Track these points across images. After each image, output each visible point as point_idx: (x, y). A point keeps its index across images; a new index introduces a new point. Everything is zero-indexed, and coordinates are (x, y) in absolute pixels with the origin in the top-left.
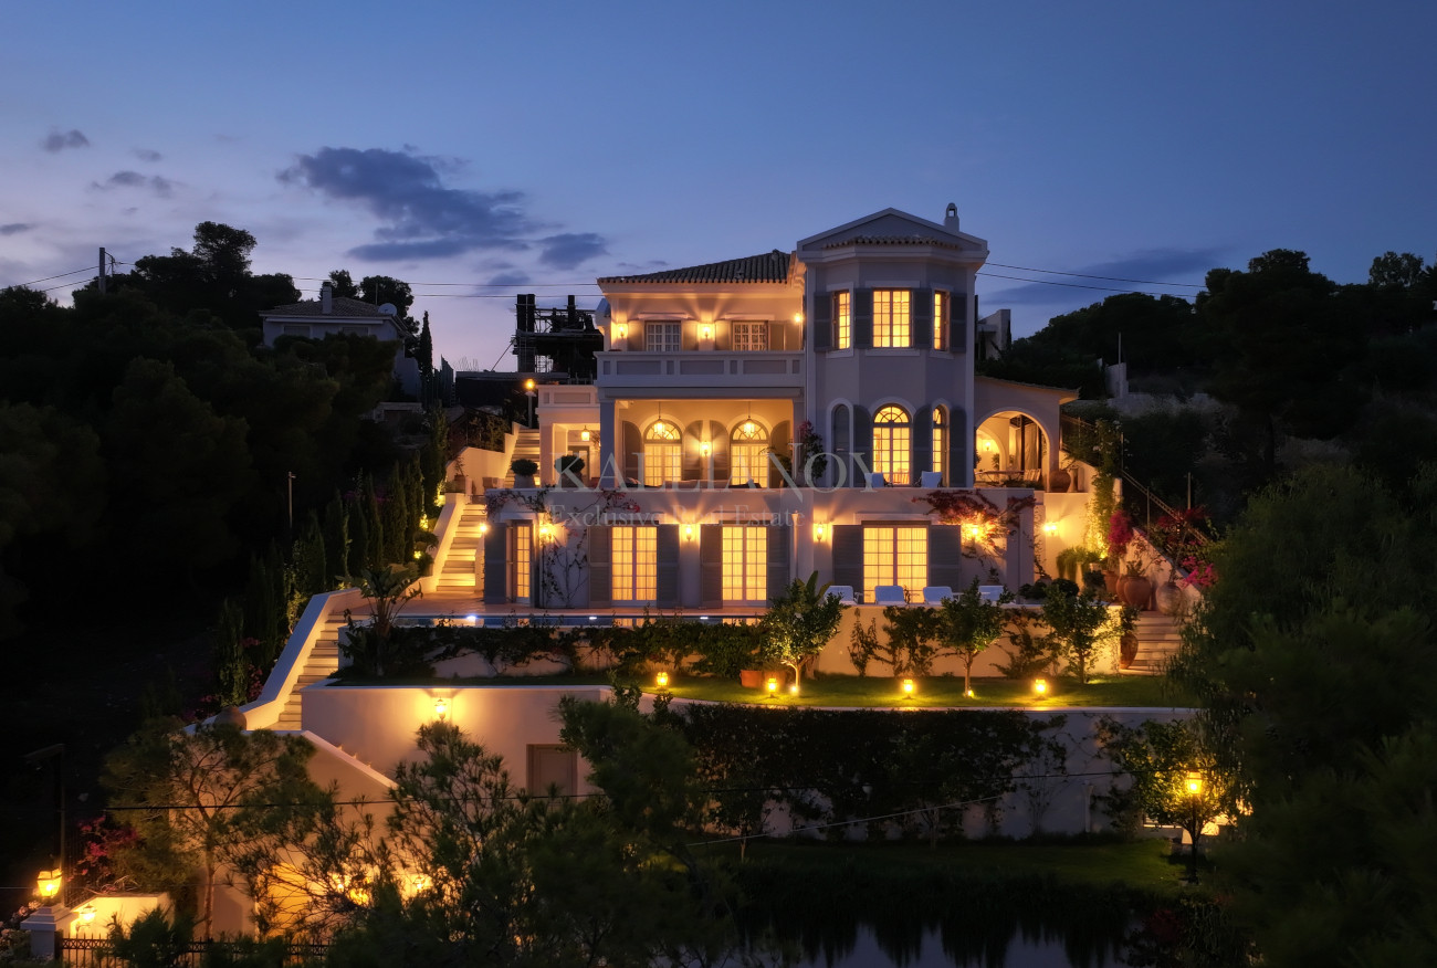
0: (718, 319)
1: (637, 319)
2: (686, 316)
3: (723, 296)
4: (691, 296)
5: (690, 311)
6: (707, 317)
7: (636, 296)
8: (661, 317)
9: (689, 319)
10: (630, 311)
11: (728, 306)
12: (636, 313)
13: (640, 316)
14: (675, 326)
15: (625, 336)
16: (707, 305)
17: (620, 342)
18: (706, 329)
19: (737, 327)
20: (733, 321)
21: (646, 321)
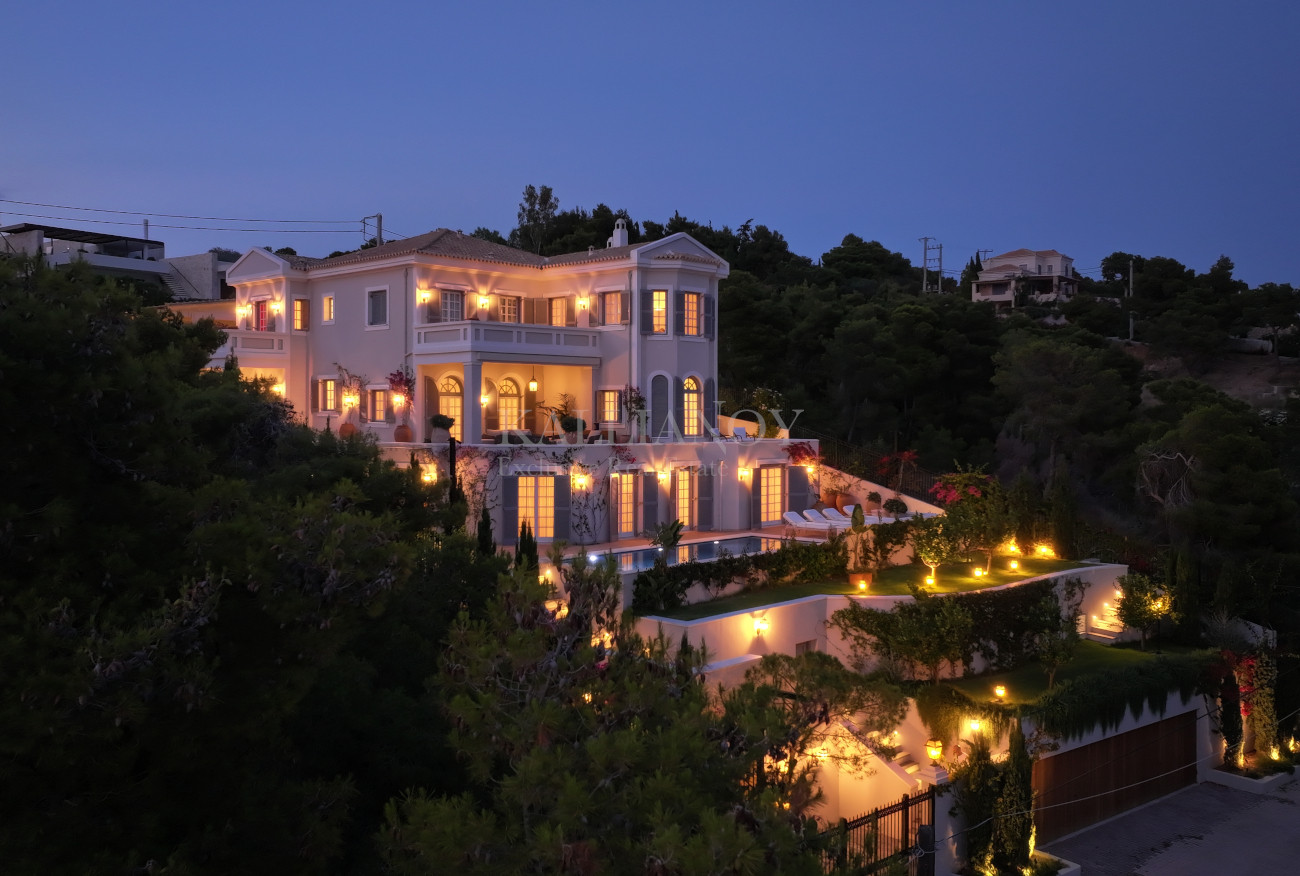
0: (490, 293)
1: (435, 287)
2: (469, 288)
3: (495, 274)
4: (473, 272)
5: (473, 286)
6: (483, 290)
7: (436, 267)
8: (452, 287)
9: (471, 291)
10: (430, 280)
11: (497, 283)
12: (434, 282)
13: (437, 285)
14: (461, 295)
15: (426, 301)
16: (483, 279)
17: (423, 306)
18: (483, 300)
19: (503, 299)
20: (501, 295)
21: (443, 290)
